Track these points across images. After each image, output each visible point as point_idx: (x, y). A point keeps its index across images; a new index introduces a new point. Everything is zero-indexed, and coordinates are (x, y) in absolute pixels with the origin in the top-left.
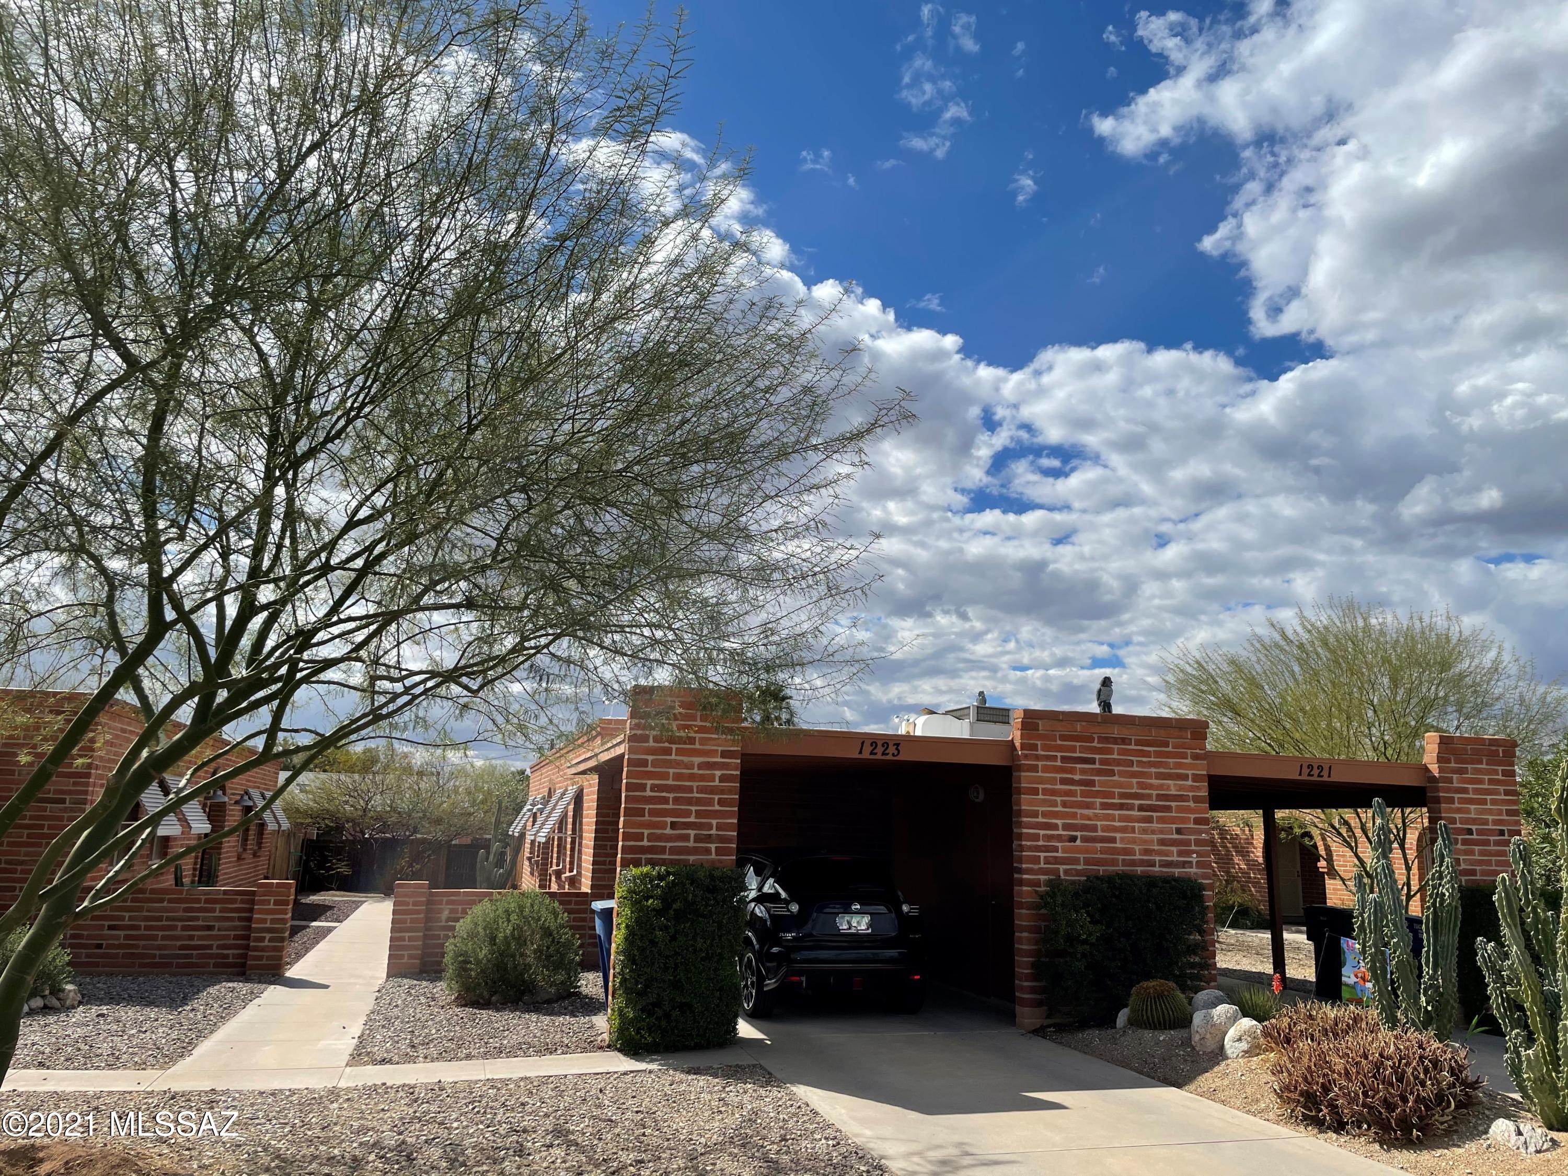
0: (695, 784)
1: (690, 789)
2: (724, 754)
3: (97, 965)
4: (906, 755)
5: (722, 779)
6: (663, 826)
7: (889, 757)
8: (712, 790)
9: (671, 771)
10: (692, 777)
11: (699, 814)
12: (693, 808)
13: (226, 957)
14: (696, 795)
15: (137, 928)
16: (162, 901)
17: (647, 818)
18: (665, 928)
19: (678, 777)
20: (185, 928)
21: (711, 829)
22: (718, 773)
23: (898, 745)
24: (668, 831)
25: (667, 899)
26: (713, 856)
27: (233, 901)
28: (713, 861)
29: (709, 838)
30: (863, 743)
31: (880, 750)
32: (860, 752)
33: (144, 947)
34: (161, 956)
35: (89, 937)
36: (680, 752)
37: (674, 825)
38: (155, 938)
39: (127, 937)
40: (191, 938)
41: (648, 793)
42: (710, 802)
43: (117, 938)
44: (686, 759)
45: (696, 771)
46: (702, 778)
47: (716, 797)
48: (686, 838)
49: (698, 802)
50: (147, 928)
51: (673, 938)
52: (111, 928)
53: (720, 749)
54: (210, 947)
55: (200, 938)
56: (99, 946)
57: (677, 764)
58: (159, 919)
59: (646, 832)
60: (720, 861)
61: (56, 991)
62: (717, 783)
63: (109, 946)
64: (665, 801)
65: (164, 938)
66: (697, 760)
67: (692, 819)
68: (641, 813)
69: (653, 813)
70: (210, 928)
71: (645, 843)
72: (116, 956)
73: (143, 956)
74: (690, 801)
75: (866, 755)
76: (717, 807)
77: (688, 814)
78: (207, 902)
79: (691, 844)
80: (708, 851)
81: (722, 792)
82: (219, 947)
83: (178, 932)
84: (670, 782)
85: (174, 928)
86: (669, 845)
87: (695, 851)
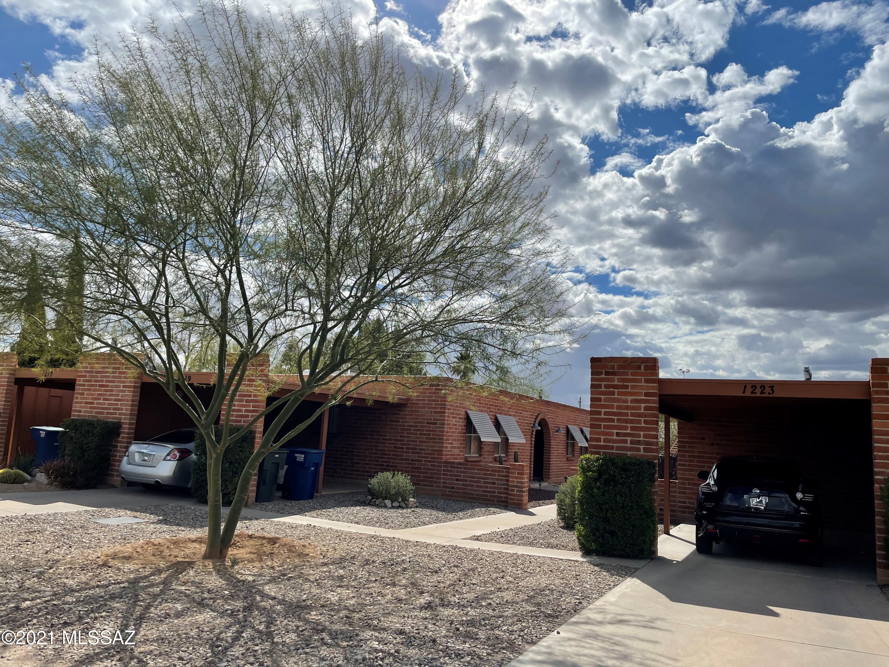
0: (629, 412)
1: (627, 415)
2: (646, 394)
3: (452, 496)
4: (778, 393)
5: (646, 409)
6: (612, 434)
7: (766, 395)
8: (640, 415)
9: (615, 404)
10: (627, 408)
11: (632, 428)
12: (629, 425)
13: (501, 497)
14: (630, 418)
15: (466, 481)
16: (474, 469)
17: (602, 429)
18: (598, 488)
19: (619, 407)
20: (484, 483)
21: (640, 437)
22: (643, 405)
23: (773, 387)
24: (615, 437)
25: (600, 472)
26: (642, 452)
27: (502, 472)
28: (642, 456)
29: (639, 442)
30: (745, 387)
31: (758, 390)
32: (744, 392)
33: (470, 490)
34: (476, 495)
35: (449, 484)
36: (619, 394)
37: (618, 434)
38: (473, 486)
39: (463, 485)
40: (487, 487)
41: (603, 416)
42: (639, 422)
43: (459, 484)
44: (623, 397)
45: (629, 404)
46: (633, 408)
47: (643, 419)
48: (625, 441)
49: (632, 421)
50: (470, 481)
51: (603, 495)
52: (457, 480)
53: (644, 391)
54: (494, 492)
55: (491, 488)
56: (453, 488)
57: (618, 400)
58: (474, 477)
59: (602, 437)
60: (647, 456)
61: (405, 500)
62: (642, 411)
63: (457, 488)
64: (613, 420)
65: (477, 486)
66: (630, 398)
67: (629, 431)
68: (599, 427)
69: (605, 427)
70: (494, 483)
71: (602, 443)
72: (459, 493)
73: (469, 494)
74: (627, 421)
75: (748, 394)
76: (643, 425)
77: (626, 428)
78: (492, 471)
79: (628, 445)
80: (638, 450)
81: (646, 416)
82: (498, 493)
83: (482, 484)
84: (615, 410)
85: (480, 482)
86: (615, 445)
87: (631, 449)
